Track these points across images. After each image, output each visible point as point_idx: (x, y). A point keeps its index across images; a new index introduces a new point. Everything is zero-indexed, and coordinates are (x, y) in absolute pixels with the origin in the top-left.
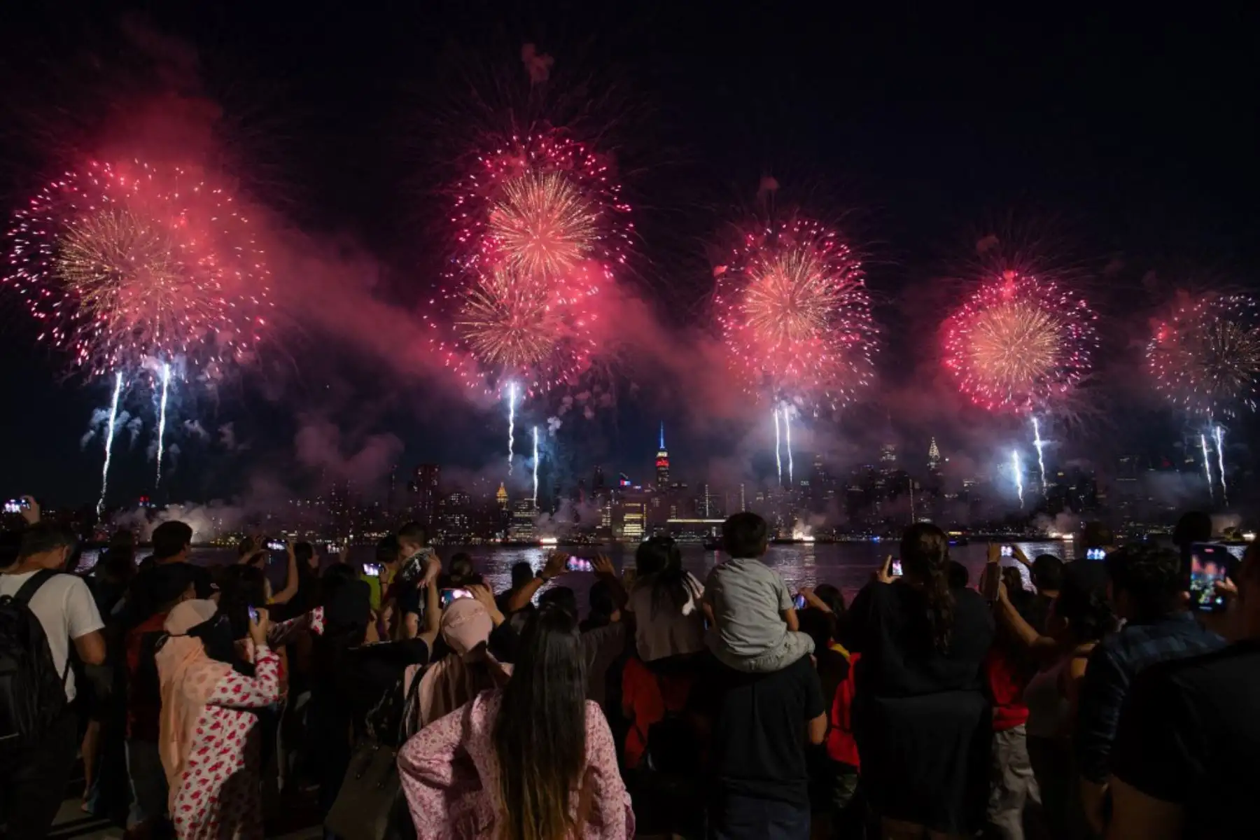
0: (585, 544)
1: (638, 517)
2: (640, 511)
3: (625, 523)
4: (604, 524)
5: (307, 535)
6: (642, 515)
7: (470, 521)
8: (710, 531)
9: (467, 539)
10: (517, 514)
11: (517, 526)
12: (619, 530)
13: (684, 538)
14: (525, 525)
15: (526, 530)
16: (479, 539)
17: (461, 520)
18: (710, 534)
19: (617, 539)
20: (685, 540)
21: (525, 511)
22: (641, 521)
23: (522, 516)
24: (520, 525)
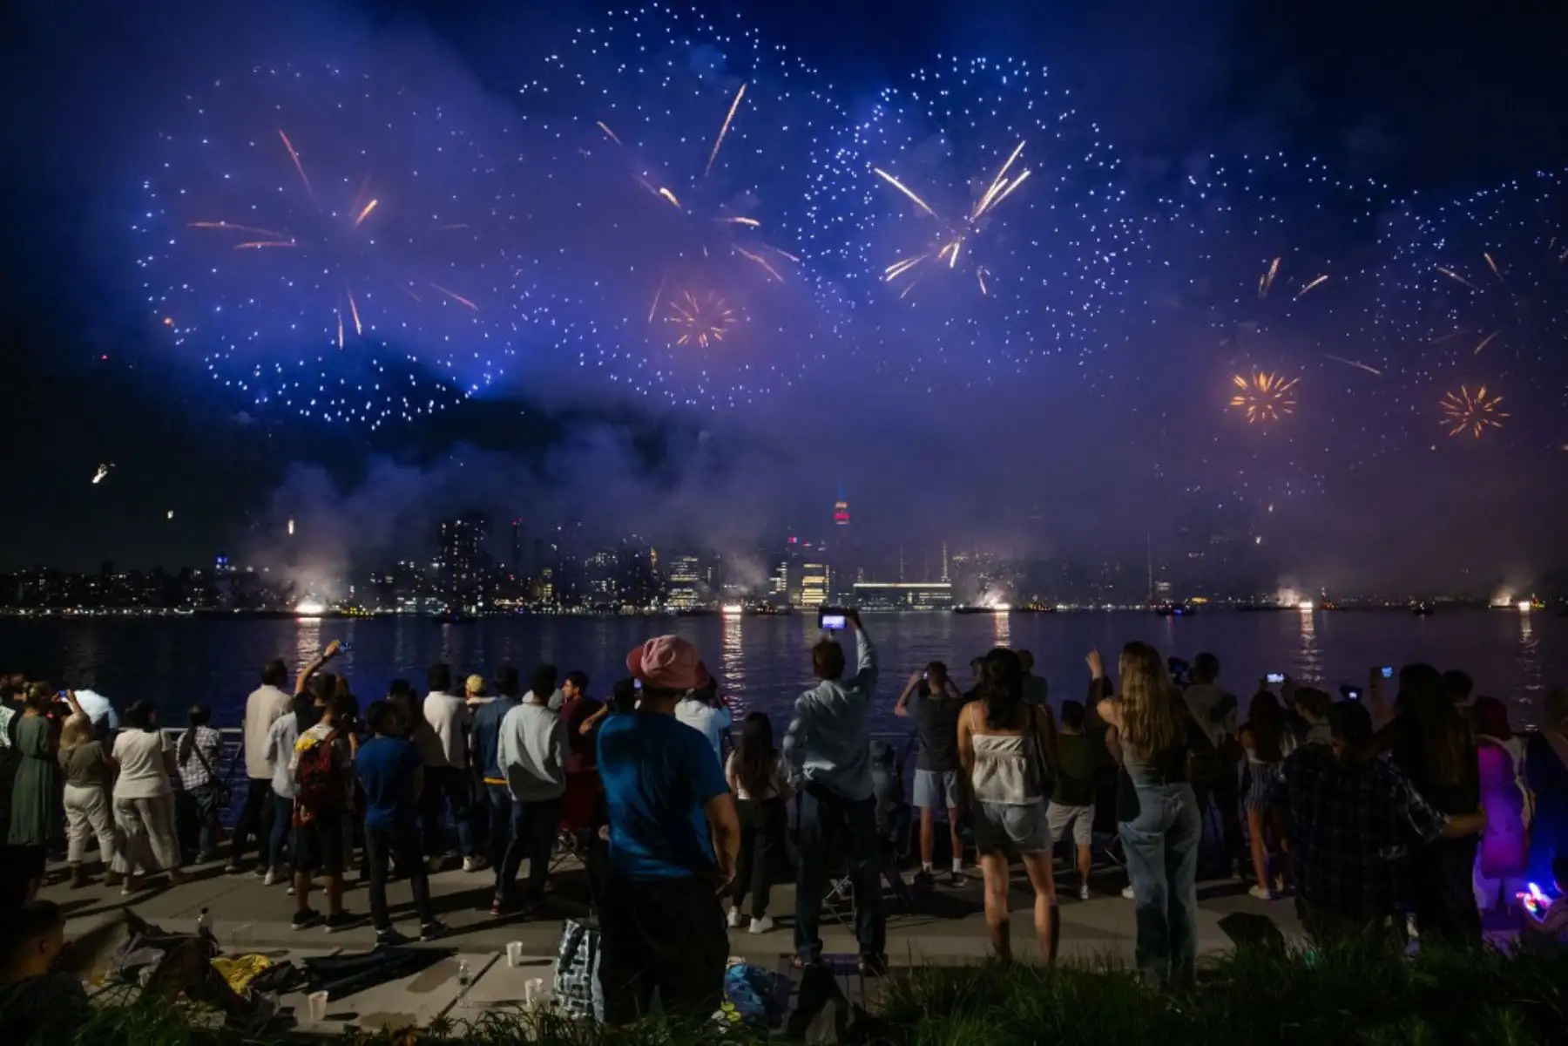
0: (769, 613)
1: (818, 580)
2: (821, 573)
3: (804, 588)
4: (778, 590)
5: (427, 603)
6: (823, 578)
7: (618, 587)
8: (906, 596)
9: (617, 608)
10: (675, 578)
11: (675, 591)
12: (796, 597)
13: (874, 606)
14: (685, 590)
15: (686, 597)
16: (630, 607)
17: (609, 585)
18: (906, 600)
19: (796, 607)
20: (876, 608)
21: (684, 573)
22: (822, 586)
23: (681, 579)
24: (679, 590)
